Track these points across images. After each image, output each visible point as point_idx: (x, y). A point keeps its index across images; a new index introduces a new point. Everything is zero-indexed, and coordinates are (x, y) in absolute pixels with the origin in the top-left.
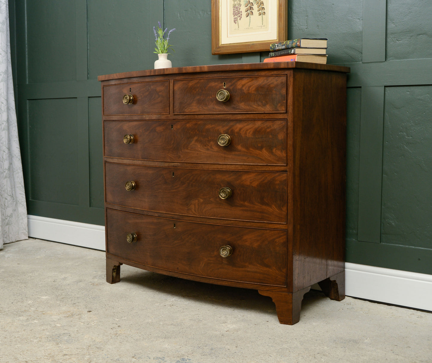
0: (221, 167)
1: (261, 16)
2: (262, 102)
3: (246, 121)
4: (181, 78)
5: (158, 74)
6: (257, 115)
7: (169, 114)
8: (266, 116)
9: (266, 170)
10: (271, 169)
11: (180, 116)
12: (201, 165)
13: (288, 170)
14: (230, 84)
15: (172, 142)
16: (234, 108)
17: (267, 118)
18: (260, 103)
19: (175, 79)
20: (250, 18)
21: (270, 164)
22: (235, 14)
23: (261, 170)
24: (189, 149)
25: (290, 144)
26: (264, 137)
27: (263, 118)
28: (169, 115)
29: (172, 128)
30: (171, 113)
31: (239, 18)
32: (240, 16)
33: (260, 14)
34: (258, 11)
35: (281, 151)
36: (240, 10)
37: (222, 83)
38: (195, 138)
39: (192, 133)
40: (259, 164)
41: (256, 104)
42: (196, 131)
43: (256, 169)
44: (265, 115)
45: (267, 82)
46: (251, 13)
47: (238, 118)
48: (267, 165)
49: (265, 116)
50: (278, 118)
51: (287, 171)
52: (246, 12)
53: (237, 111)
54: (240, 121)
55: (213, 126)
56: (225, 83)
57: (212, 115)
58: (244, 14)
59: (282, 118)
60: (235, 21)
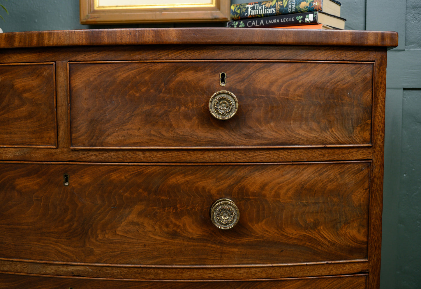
0: (212, 275)
2: (319, 123)
3: (278, 167)
4: (93, 59)
5: (22, 45)
6: (305, 151)
7: (58, 147)
8: (327, 155)
9: (324, 273)
10: (334, 272)
11: (91, 153)
12: (156, 271)
13: (370, 270)
14: (237, 77)
15: (68, 217)
16: (249, 136)
17: (328, 159)
18: (314, 125)
19: (73, 59)
21: (333, 262)
23: (311, 274)
24: (118, 235)
25: (376, 214)
26: (321, 201)
27: (320, 159)
28: (58, 151)
29: (66, 181)
30: (61, 145)
35: (359, 231)
37: (215, 72)
38: (139, 207)
39: (127, 194)
40: (308, 263)
41: (304, 127)
42: (141, 190)
43: (301, 274)
44: (324, 151)
45: (332, 76)
47: (258, 160)
48: (327, 263)
49: (324, 156)
50: (354, 158)
51: (368, 273)
53: (255, 142)
54: (263, 166)
55: (187, 178)
56: (223, 75)
57: (186, 153)
59: (361, 157)
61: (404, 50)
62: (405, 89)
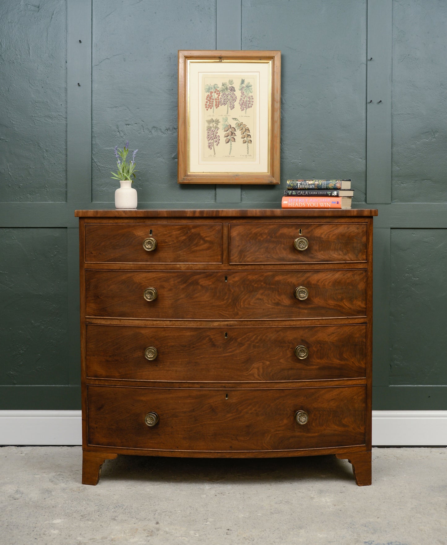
0: (295, 324)
1: (246, 144)
2: (343, 251)
3: (325, 272)
4: (241, 222)
5: (208, 216)
6: (337, 265)
7: (222, 264)
8: (346, 266)
9: (346, 323)
10: (351, 322)
11: (239, 266)
12: (268, 322)
13: (368, 322)
14: (307, 231)
15: (226, 297)
16: (312, 258)
17: (347, 268)
18: (341, 253)
19: (231, 222)
20: (231, 144)
21: (350, 317)
22: (209, 138)
23: (340, 323)
24: (251, 305)
25: (370, 294)
26: (344, 288)
27: (343, 268)
28: (222, 265)
29: (226, 279)
30: (224, 263)
31: (215, 144)
32: (218, 141)
33: (244, 142)
34: (242, 138)
35: (362, 303)
36: (217, 135)
37: (297, 229)
38: (261, 291)
39: (256, 285)
40: (339, 318)
41: (336, 253)
42: (262, 283)
43: (336, 323)
44: (345, 264)
45: (348, 230)
46: (233, 139)
47: (316, 269)
48: (348, 318)
49: (345, 267)
50: (359, 268)
51: (367, 323)
52: (226, 138)
53: (315, 260)
54: (317, 271)
55: (284, 277)
56: (300, 230)
57: (283, 266)
58: (223, 140)
59: (362, 267)
60: (209, 147)
61: (391, 204)
62: (391, 228)
